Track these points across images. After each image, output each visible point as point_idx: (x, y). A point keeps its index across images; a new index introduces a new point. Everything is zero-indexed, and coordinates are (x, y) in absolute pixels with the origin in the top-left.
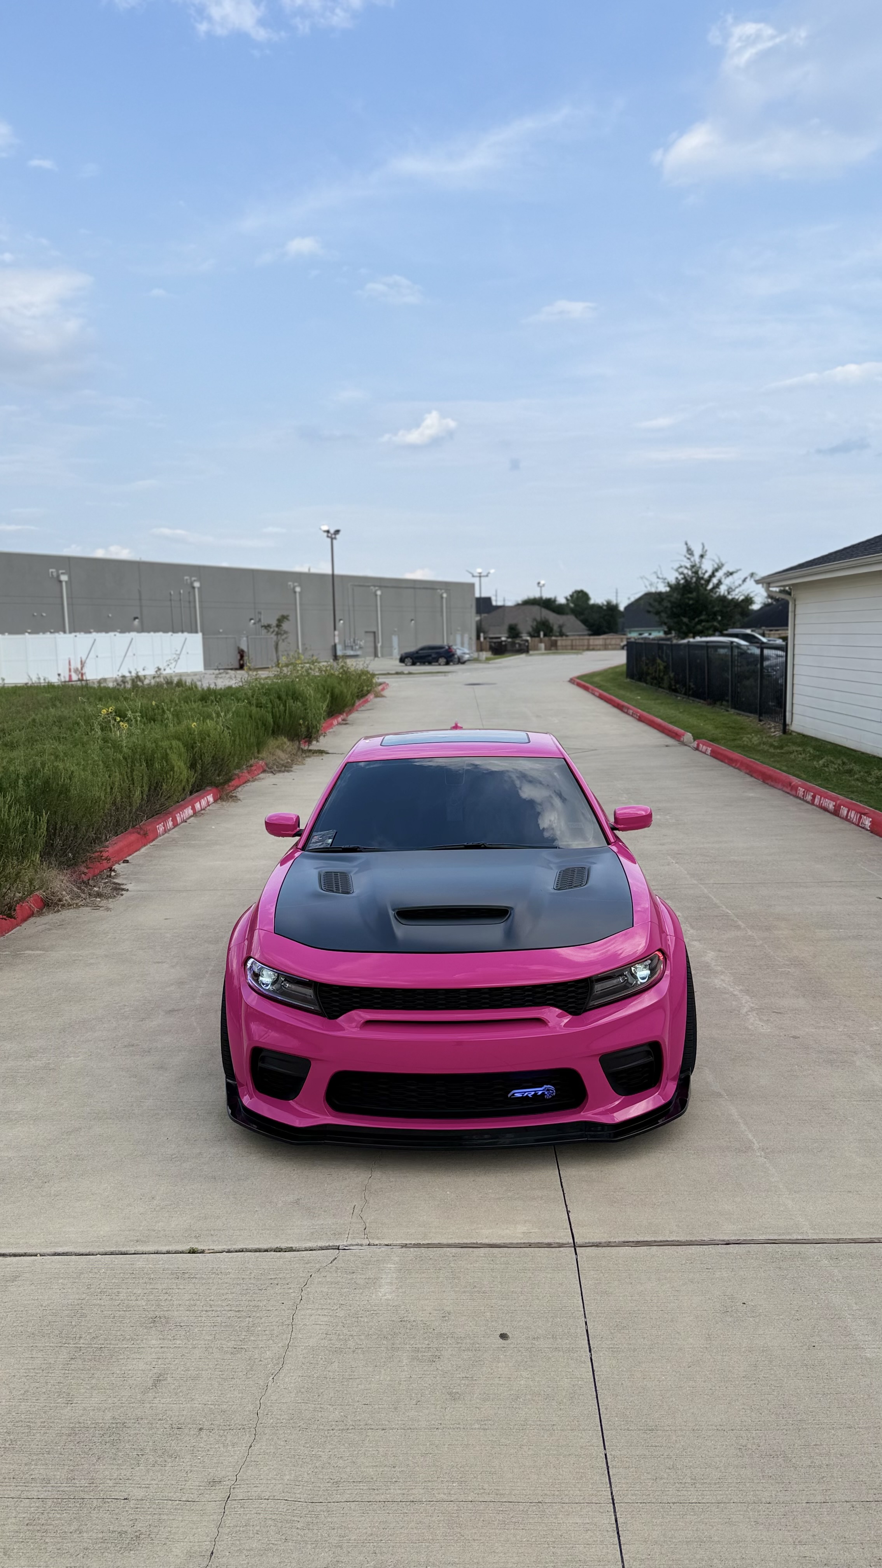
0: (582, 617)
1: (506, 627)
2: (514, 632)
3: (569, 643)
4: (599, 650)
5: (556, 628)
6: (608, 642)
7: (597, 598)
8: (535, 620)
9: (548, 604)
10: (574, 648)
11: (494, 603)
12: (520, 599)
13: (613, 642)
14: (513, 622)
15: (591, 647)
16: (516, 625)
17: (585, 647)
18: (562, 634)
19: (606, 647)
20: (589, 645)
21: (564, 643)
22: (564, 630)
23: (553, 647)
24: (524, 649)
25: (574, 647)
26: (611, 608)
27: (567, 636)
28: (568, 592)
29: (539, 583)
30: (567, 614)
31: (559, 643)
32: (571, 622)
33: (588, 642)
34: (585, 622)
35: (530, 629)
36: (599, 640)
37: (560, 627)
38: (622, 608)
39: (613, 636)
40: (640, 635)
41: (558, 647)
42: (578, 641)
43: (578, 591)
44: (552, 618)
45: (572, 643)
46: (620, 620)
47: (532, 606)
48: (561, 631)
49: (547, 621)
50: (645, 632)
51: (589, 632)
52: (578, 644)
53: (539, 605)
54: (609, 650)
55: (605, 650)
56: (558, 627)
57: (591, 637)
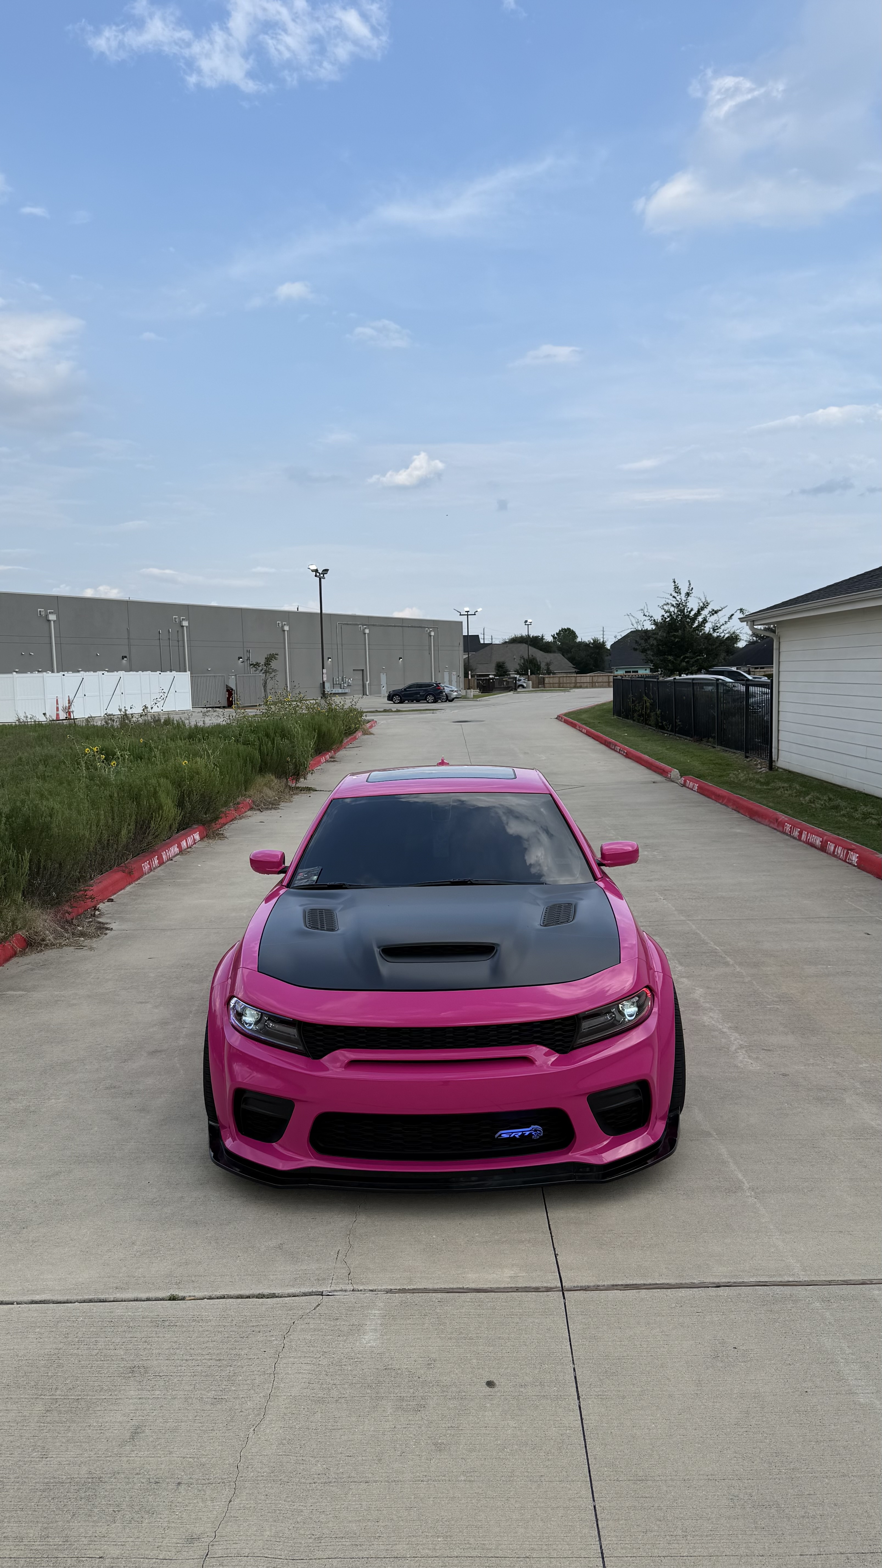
0: (569, 655)
1: (493, 665)
2: (501, 670)
3: (557, 680)
4: (587, 687)
5: (543, 666)
6: (595, 679)
7: (584, 636)
8: (522, 657)
9: (535, 642)
10: (561, 686)
11: (482, 642)
12: (507, 637)
13: (600, 679)
14: (501, 660)
15: (578, 685)
16: (504, 663)
17: (573, 685)
18: (549, 672)
19: (593, 685)
20: (576, 683)
21: (551, 681)
22: (551, 668)
23: (540, 685)
24: (513, 687)
25: (561, 685)
26: (597, 646)
27: (554, 674)
28: (555, 630)
29: (526, 621)
30: (554, 652)
31: (547, 681)
32: (558, 660)
33: (576, 680)
34: (571, 660)
35: (518, 667)
36: (586, 678)
37: (548, 665)
38: (608, 646)
39: (599, 675)
40: (626, 672)
41: (545, 685)
42: (565, 678)
43: (565, 629)
44: (539, 655)
45: (559, 681)
46: (607, 658)
47: (519, 645)
48: (548, 668)
49: (534, 659)
50: (631, 670)
51: (577, 670)
52: (565, 682)
53: (526, 643)
54: (596, 687)
55: (592, 687)
56: (545, 665)
57: (578, 675)
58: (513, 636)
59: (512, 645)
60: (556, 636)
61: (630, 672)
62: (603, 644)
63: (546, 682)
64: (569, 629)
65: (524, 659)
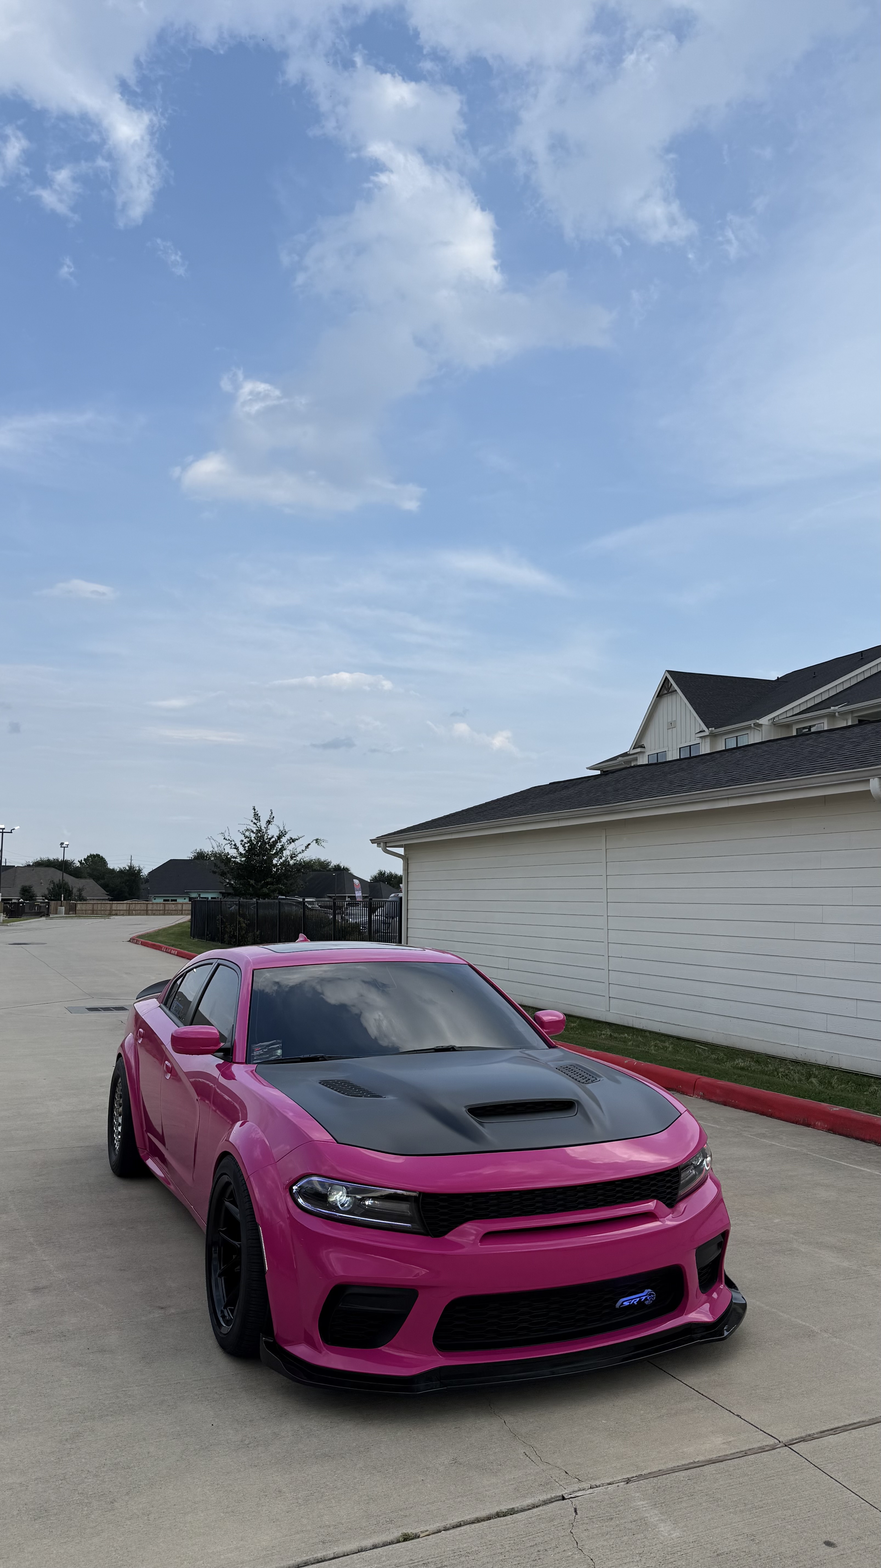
0: (102, 881)
1: (18, 889)
2: (27, 892)
3: (90, 907)
5: (75, 891)
6: (132, 907)
7: (116, 862)
8: (52, 882)
9: (64, 866)
10: (93, 913)
11: (3, 864)
13: (138, 907)
14: (27, 884)
15: (114, 912)
16: (30, 887)
17: (107, 912)
18: (81, 898)
19: (129, 912)
20: (111, 910)
21: (84, 907)
22: (84, 894)
23: (72, 911)
24: (43, 912)
25: (95, 912)
26: (131, 875)
27: (87, 900)
28: (83, 856)
29: (62, 844)
30: (85, 878)
31: (79, 907)
32: (90, 886)
33: (111, 907)
34: (105, 887)
35: (47, 892)
36: (123, 905)
37: (80, 890)
38: (145, 872)
39: (137, 902)
40: (164, 900)
41: (77, 912)
42: (99, 905)
43: (94, 855)
44: (69, 880)
45: (93, 908)
46: (143, 886)
47: (47, 869)
48: (80, 894)
49: (66, 884)
50: (170, 899)
51: (109, 897)
52: (99, 908)
53: (54, 867)
54: (132, 915)
55: (129, 915)
56: (78, 891)
57: (114, 902)
58: (39, 859)
59: (38, 869)
60: (83, 861)
61: (168, 900)
62: (140, 871)
63: (77, 909)
64: (98, 855)
65: (54, 883)
